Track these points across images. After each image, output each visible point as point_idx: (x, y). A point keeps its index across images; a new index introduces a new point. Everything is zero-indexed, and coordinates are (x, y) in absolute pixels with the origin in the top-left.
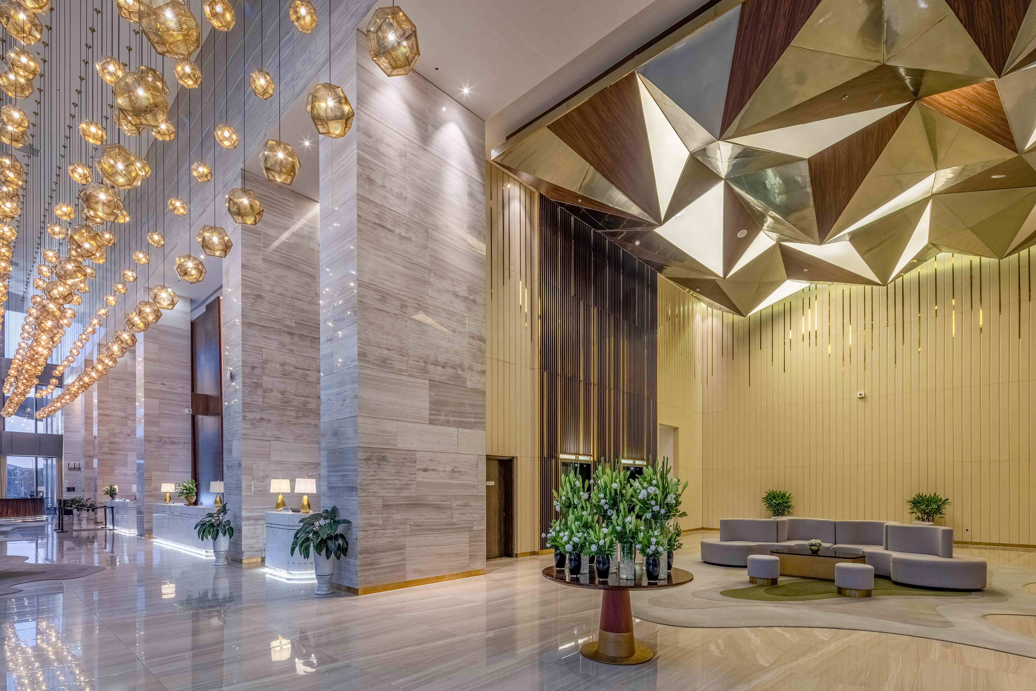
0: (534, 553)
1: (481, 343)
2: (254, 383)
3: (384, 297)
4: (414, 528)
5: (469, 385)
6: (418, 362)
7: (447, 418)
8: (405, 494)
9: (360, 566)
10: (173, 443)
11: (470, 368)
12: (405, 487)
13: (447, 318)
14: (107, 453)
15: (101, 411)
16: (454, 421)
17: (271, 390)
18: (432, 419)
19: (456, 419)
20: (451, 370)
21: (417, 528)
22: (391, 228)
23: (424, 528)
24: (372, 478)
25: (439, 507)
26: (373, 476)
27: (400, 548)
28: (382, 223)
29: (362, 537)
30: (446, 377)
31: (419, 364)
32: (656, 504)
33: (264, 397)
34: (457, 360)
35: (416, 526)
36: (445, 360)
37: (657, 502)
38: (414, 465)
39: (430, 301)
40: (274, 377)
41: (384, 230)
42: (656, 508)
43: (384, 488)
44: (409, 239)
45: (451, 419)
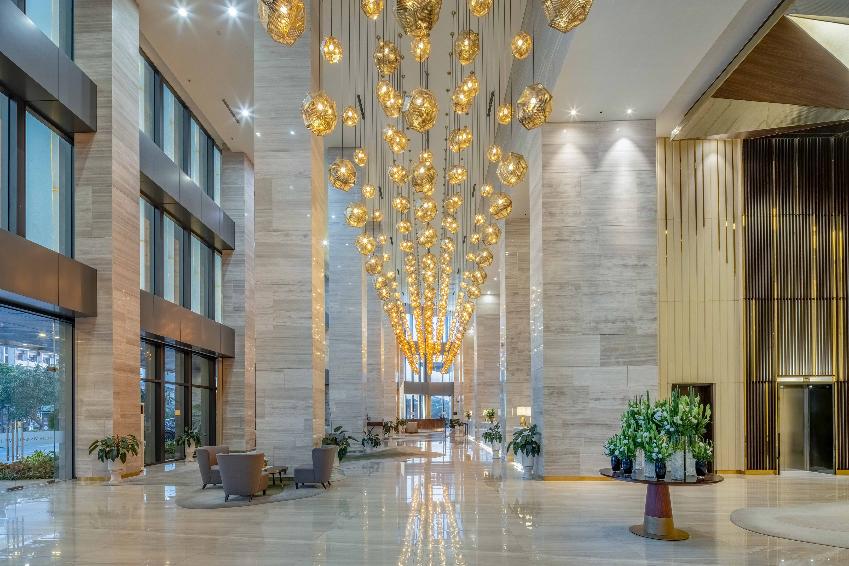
0: (740, 472)
1: (653, 296)
2: (513, 347)
3: (562, 286)
4: (588, 440)
5: (639, 332)
6: (590, 323)
7: (617, 360)
8: (579, 416)
9: (545, 462)
10: (492, 385)
11: (641, 319)
12: (580, 411)
13: (617, 286)
14: (468, 392)
15: (465, 368)
16: (624, 362)
17: (523, 351)
18: (603, 363)
19: (626, 360)
20: (621, 324)
21: (590, 440)
22: (568, 238)
23: (596, 440)
24: (554, 406)
25: (609, 426)
26: (554, 404)
27: (576, 453)
28: (560, 238)
29: (546, 444)
30: (616, 330)
31: (592, 325)
32: (668, 424)
33: (519, 356)
34: (627, 315)
35: (590, 439)
36: (615, 318)
37: (667, 421)
38: (587, 396)
39: (601, 278)
40: (525, 342)
41: (562, 242)
42: (668, 427)
43: (563, 413)
44: (583, 241)
45: (621, 360)
